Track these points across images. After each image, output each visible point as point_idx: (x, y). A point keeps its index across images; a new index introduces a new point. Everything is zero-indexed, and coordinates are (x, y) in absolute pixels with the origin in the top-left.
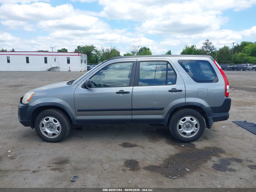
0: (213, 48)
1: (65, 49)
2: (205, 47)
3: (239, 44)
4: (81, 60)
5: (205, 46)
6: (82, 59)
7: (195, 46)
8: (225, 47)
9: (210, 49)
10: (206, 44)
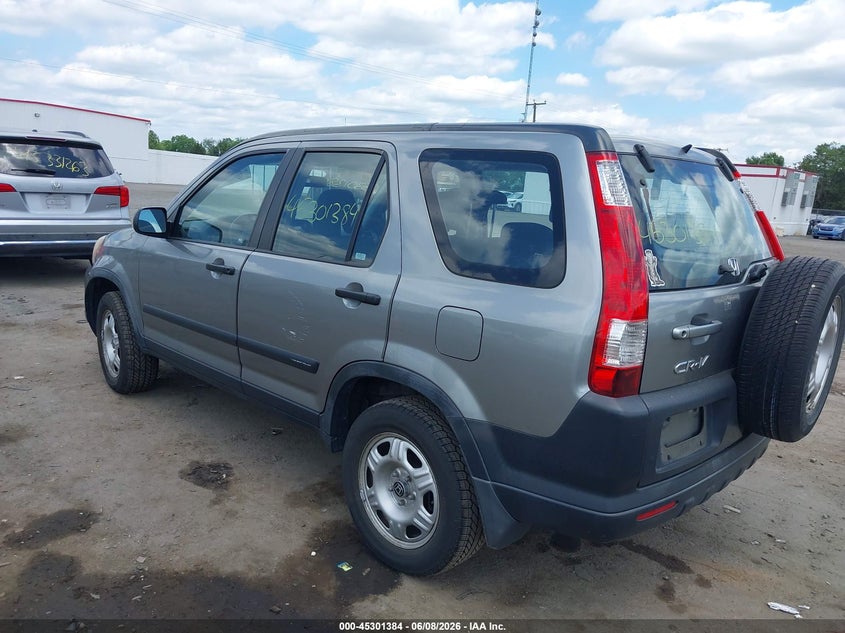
1: (774, 155)
4: (785, 195)
6: (788, 190)
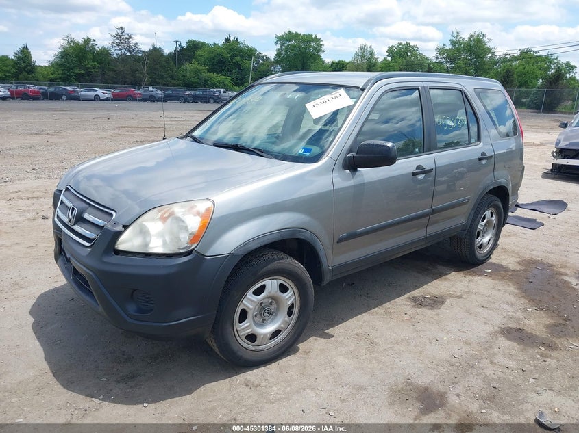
0: (136, 49)
2: (118, 45)
3: (183, 45)
5: (118, 41)
7: (94, 41)
8: (154, 48)
9: (129, 51)
10: (119, 37)
